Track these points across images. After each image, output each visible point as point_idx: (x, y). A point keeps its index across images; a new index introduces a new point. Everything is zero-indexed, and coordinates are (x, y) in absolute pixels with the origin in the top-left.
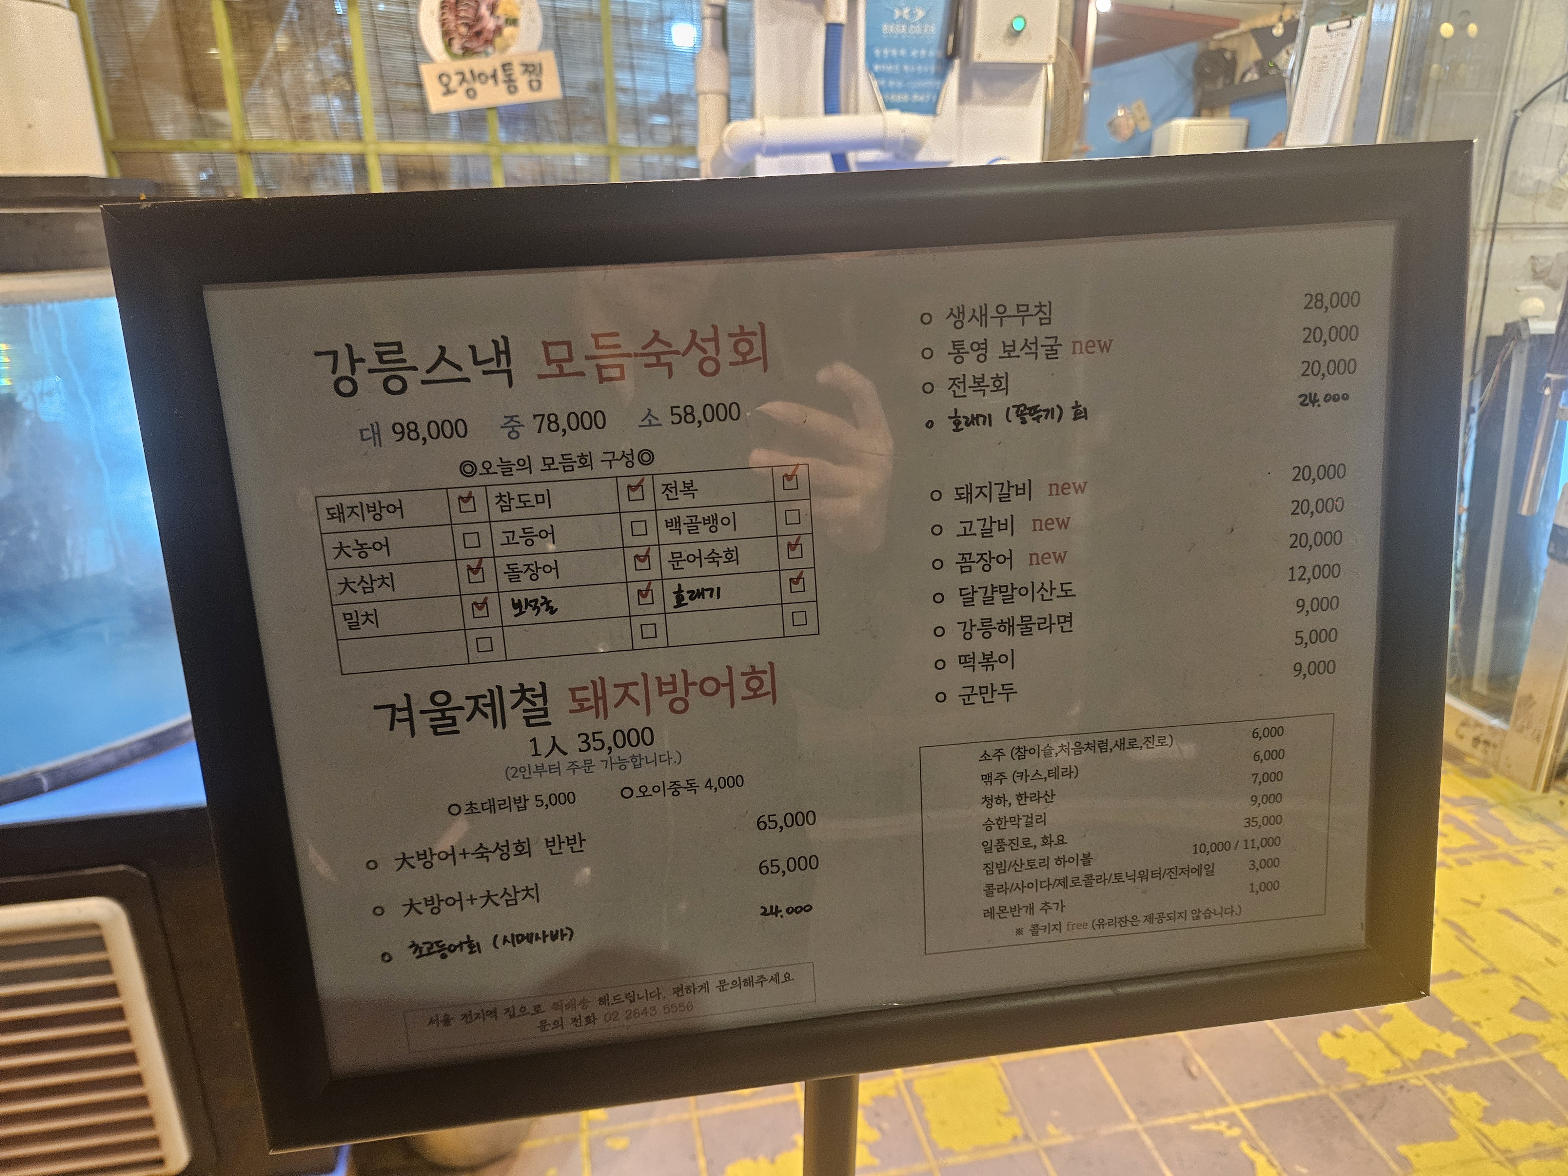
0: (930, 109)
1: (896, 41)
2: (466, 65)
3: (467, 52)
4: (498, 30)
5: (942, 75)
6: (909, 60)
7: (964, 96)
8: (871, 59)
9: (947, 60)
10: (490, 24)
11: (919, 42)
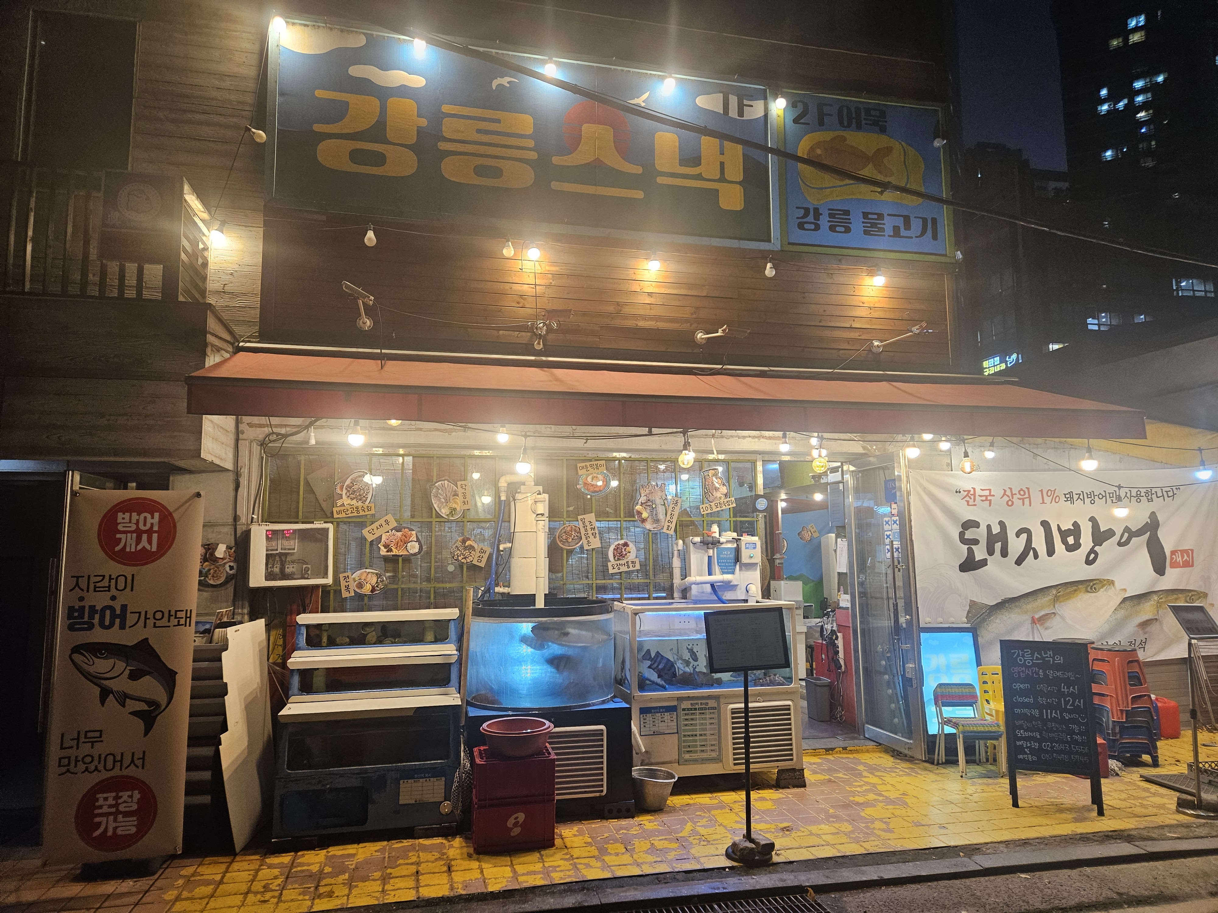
0: (733, 573)
1: (722, 559)
2: (618, 562)
3: (619, 559)
4: (626, 554)
5: (735, 566)
6: (727, 562)
7: (741, 569)
8: (718, 563)
9: (736, 563)
10: (624, 553)
11: (729, 559)
